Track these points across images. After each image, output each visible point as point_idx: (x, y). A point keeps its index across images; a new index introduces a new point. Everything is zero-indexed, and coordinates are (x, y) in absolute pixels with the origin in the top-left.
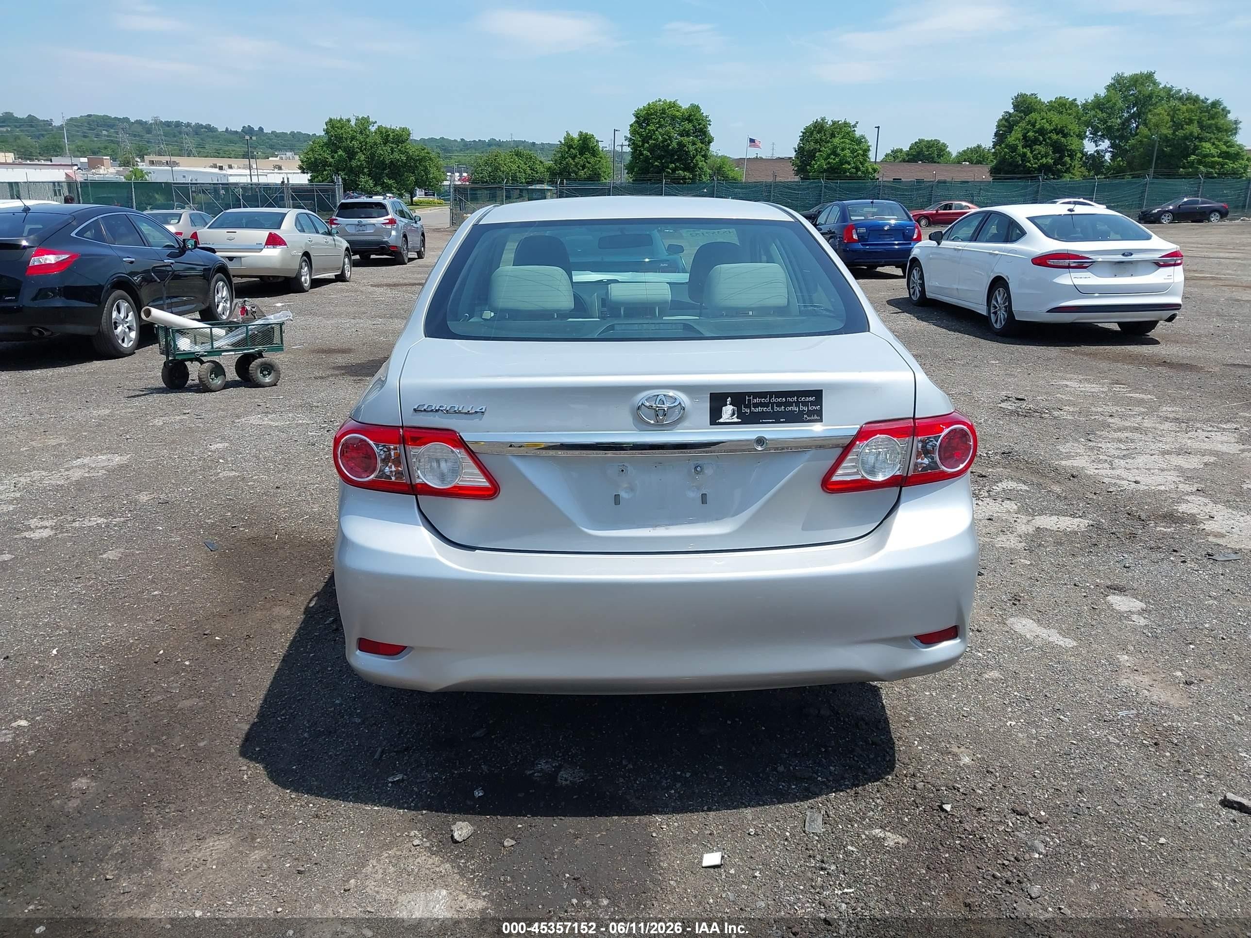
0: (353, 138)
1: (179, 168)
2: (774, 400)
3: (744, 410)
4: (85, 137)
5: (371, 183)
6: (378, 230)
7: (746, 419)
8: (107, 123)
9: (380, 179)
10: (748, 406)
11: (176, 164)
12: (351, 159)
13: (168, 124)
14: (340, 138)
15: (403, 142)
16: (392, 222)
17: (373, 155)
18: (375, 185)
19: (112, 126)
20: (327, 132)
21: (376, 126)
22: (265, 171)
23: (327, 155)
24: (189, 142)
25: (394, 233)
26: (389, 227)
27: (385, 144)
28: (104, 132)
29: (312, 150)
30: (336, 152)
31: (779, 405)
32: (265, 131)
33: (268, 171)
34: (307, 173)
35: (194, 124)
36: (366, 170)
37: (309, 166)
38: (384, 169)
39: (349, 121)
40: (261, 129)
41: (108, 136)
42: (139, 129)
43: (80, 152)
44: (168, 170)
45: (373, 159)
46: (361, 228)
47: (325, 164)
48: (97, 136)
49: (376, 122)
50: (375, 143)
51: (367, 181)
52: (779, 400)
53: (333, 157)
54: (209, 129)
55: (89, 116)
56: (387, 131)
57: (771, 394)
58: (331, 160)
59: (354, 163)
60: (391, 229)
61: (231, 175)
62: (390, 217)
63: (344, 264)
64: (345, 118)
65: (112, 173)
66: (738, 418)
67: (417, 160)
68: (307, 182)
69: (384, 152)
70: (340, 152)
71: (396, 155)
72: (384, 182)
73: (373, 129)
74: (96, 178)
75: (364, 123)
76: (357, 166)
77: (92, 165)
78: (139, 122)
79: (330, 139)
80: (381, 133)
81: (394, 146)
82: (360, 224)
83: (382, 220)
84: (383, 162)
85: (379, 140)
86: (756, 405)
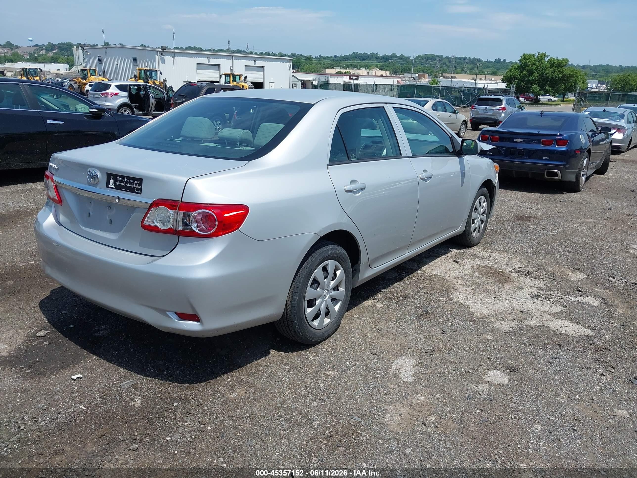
0: (534, 64)
1: (456, 80)
2: (126, 180)
3: (117, 183)
4: (422, 64)
5: (538, 89)
6: (495, 113)
7: (118, 187)
8: (432, 58)
9: (544, 86)
10: (117, 181)
11: (455, 77)
12: (530, 75)
13: (460, 58)
14: (526, 64)
15: (562, 66)
16: (504, 109)
17: (543, 74)
18: (540, 90)
19: (435, 59)
20: (520, 61)
21: (549, 58)
22: (497, 82)
23: (517, 74)
24: (467, 67)
25: (503, 115)
26: (501, 111)
27: (551, 67)
28: (431, 62)
29: (510, 71)
30: (522, 72)
31: (127, 183)
32: (506, 61)
33: (499, 82)
34: (505, 83)
35: (472, 58)
36: (537, 82)
37: (508, 80)
38: (548, 81)
39: (534, 55)
40: (504, 60)
41: (432, 64)
42: (446, 61)
43: (418, 71)
44: (450, 80)
45: (542, 76)
46: (486, 111)
47: (515, 77)
48: (427, 64)
49: (549, 56)
50: (546, 67)
51: (536, 88)
52: (127, 180)
53: (520, 75)
54: (479, 60)
55: (426, 55)
56: (554, 61)
57: (125, 177)
58: (519, 76)
59: (531, 78)
60: (502, 113)
61: (479, 83)
62: (503, 106)
63: (460, 129)
64: (532, 53)
65: (426, 82)
66: (114, 186)
67: (568, 77)
68: (504, 88)
69: (550, 72)
70: (525, 72)
71: (556, 74)
72: (545, 89)
73: (547, 59)
74: (419, 84)
75: (543, 56)
76: (532, 80)
77: (420, 78)
78: (447, 58)
79: (521, 65)
80: (551, 61)
81: (556, 69)
82: (486, 109)
83: (498, 107)
84: (547, 78)
85: (548, 65)
86: (120, 181)
